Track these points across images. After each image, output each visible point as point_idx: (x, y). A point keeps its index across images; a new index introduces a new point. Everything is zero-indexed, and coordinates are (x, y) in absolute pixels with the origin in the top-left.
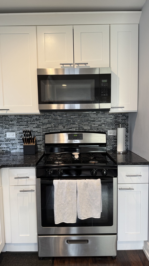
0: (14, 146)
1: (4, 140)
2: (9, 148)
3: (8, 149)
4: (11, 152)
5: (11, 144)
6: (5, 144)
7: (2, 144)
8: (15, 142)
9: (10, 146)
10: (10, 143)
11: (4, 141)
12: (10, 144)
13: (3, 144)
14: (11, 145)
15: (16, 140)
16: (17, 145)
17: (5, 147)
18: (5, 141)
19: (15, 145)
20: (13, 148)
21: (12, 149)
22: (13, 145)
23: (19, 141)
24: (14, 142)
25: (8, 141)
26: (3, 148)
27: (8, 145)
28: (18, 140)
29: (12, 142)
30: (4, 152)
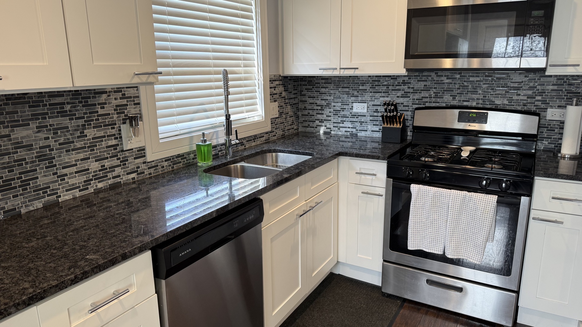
0: (364, 127)
1: (350, 115)
2: (356, 128)
3: (354, 130)
4: (359, 134)
5: (359, 122)
6: (350, 121)
7: (345, 121)
8: (366, 120)
9: (358, 126)
10: (358, 120)
11: (348, 117)
12: (357, 122)
13: (348, 121)
14: (358, 124)
15: (368, 116)
16: (368, 125)
17: (349, 126)
18: (350, 117)
19: (364, 124)
20: (361, 128)
21: (360, 130)
22: (362, 124)
23: (371, 118)
24: (364, 120)
25: (354, 118)
26: (346, 127)
27: (354, 124)
28: (371, 116)
29: (361, 120)
30: (348, 134)
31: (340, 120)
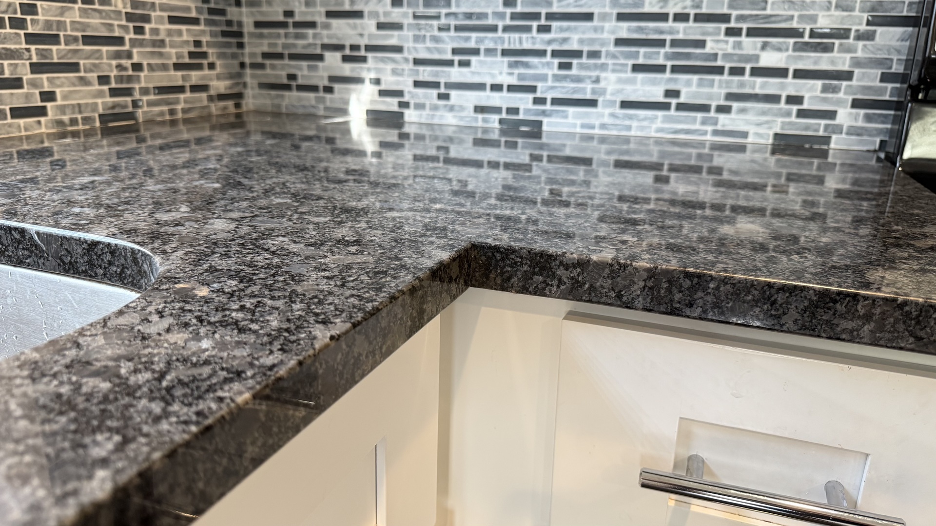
6: (505, 53)
9: (544, 78)
14: (548, 67)
15: (604, 17)
16: (603, 67)
17: (499, 80)
19: (581, 67)
21: (556, 101)
22: (568, 66)
23: (625, 30)
24: (581, 41)
27: (526, 65)
28: (621, 17)
29: (565, 40)
30: (494, 120)
31: (450, 41)
